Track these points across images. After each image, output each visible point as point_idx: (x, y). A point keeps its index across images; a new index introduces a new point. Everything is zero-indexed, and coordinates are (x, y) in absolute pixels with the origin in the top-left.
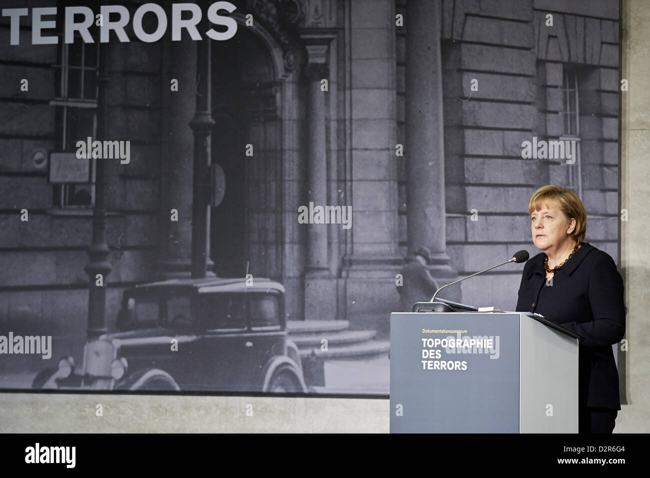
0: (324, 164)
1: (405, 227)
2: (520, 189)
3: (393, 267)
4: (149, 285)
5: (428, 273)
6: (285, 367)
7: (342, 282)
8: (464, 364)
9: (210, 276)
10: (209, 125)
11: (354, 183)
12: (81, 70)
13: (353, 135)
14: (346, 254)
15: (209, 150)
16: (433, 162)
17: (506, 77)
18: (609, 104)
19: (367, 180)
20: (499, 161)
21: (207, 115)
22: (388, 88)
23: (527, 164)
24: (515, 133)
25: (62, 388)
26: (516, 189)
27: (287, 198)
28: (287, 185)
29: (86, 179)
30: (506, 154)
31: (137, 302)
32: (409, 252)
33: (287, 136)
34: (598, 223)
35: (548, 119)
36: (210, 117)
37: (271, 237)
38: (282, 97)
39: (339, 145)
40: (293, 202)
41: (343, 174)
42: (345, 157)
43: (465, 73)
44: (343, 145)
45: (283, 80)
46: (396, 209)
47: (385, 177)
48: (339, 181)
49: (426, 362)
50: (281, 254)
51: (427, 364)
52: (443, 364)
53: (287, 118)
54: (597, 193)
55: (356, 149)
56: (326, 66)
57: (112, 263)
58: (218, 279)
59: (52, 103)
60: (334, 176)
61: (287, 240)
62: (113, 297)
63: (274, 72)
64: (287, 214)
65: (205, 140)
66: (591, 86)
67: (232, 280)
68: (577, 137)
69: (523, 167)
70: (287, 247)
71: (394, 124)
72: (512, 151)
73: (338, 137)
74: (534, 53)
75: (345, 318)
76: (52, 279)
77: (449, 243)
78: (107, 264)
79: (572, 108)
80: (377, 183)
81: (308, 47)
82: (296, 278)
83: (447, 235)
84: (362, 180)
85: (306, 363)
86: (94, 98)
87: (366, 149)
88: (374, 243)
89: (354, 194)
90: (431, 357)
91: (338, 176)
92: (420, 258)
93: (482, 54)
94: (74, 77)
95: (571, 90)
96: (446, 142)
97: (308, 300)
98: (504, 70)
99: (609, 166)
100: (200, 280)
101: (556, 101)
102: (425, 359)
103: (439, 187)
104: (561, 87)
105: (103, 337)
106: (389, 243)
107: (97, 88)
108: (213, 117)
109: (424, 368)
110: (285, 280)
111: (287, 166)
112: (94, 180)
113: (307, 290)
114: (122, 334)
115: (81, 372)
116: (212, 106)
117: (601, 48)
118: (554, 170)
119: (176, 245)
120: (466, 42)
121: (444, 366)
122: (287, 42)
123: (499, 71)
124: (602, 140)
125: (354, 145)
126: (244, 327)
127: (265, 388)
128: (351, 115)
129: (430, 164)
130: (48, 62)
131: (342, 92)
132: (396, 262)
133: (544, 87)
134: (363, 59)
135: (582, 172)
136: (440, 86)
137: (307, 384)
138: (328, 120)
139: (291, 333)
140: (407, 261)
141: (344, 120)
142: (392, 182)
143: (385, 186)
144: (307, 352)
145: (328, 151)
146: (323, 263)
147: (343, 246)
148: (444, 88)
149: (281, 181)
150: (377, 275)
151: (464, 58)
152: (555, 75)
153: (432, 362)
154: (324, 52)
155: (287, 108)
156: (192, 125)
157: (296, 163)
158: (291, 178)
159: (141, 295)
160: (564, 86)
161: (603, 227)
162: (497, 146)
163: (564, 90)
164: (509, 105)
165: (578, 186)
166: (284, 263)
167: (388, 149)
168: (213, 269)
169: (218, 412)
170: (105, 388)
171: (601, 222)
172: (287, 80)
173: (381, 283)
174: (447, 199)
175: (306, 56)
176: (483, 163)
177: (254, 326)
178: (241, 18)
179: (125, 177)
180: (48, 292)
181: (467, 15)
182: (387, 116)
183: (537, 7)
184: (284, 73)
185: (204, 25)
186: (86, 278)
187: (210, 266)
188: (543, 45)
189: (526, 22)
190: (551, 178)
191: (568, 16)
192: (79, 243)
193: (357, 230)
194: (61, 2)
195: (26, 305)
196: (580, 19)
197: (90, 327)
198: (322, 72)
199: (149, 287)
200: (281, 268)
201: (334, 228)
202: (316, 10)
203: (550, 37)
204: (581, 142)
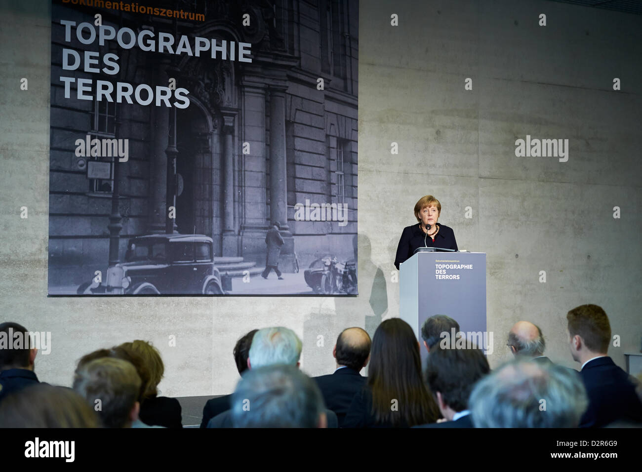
0: (232, 177)
1: (269, 211)
2: (319, 195)
3: (264, 231)
4: (143, 237)
5: (279, 234)
6: (213, 281)
7: (240, 238)
8: (458, 276)
9: (175, 233)
10: (173, 153)
11: (246, 188)
12: (106, 116)
13: (246, 164)
14: (242, 224)
15: (175, 166)
16: (282, 180)
17: (313, 141)
18: (355, 158)
19: (252, 187)
20: (310, 181)
21: (174, 147)
22: (262, 142)
23: (322, 184)
24: (317, 168)
25: (95, 294)
26: (317, 195)
27: (214, 194)
28: (214, 187)
29: (108, 177)
30: (313, 178)
31: (136, 246)
32: (271, 223)
33: (214, 161)
35: (330, 163)
36: (175, 148)
37: (206, 213)
38: (212, 142)
39: (239, 168)
40: (217, 196)
41: (241, 183)
42: (242, 174)
43: (295, 137)
44: (241, 168)
46: (265, 202)
47: (260, 186)
48: (239, 186)
49: (438, 275)
50: (211, 222)
51: (438, 277)
52: (447, 276)
53: (214, 152)
54: (351, 199)
55: (247, 171)
56: (233, 128)
57: (123, 224)
58: (180, 234)
59: (89, 133)
60: (237, 184)
61: (214, 216)
62: (123, 243)
63: (208, 128)
64: (214, 202)
65: (173, 160)
66: (348, 149)
67: (186, 235)
68: (343, 172)
70: (214, 219)
71: (265, 160)
72: (316, 177)
73: (239, 164)
74: (324, 131)
75: (241, 256)
76: (89, 232)
77: (289, 220)
78: (120, 225)
79: (341, 159)
80: (256, 188)
81: (224, 117)
82: (218, 235)
83: (288, 216)
84: (249, 187)
85: (223, 279)
86: (113, 132)
87: (251, 171)
88: (256, 218)
89: (245, 193)
90: (440, 273)
91: (238, 184)
92: (275, 227)
93: (303, 129)
94: (102, 120)
95: (340, 150)
96: (287, 170)
97: (224, 247)
98: (312, 138)
99: (353, 186)
100: (170, 235)
101: (334, 155)
103: (284, 192)
105: (117, 265)
106: (262, 219)
107: (115, 127)
108: (177, 149)
109: (436, 279)
110: (213, 236)
111: (214, 177)
112: (113, 178)
113: (224, 241)
114: (128, 264)
115: (105, 285)
116: (177, 143)
117: (352, 132)
118: (333, 187)
119: (157, 215)
120: (296, 123)
122: (214, 113)
123: (310, 138)
124: (352, 175)
125: (246, 169)
126: (192, 260)
127: (203, 292)
129: (280, 180)
130: (87, 109)
131: (240, 141)
132: (265, 228)
133: (329, 148)
134: (250, 126)
135: (344, 189)
136: (285, 143)
137: (224, 290)
138: (234, 155)
139: (216, 263)
140: (270, 228)
141: (242, 156)
142: (263, 188)
143: (260, 190)
144: (223, 273)
145: (234, 171)
146: (231, 228)
147: (241, 220)
149: (211, 185)
150: (257, 234)
151: (295, 130)
152: (333, 143)
153: (441, 275)
154: (232, 120)
155: (214, 147)
156: (166, 152)
157: (219, 176)
158: (216, 183)
159: (138, 242)
160: (337, 148)
161: (353, 215)
162: (309, 174)
163: (337, 150)
164: (315, 155)
165: (343, 195)
166: (213, 227)
167: (262, 172)
168: (177, 229)
169: (174, 305)
170: (119, 293)
171: (352, 212)
172: (214, 132)
173: (258, 239)
174: (288, 198)
175: (223, 121)
176: (303, 182)
177: (198, 260)
178: (192, 97)
179: (130, 177)
180: (86, 240)
181: (297, 109)
182: (261, 155)
183: (326, 109)
184: (213, 129)
185: (173, 100)
186: (108, 232)
187: (175, 227)
188: (328, 128)
189: (321, 116)
190: (332, 190)
191: (339, 116)
192: (104, 212)
193: (247, 211)
194: (95, 77)
195: (73, 247)
196: (343, 117)
197: (110, 259)
198: (231, 131)
199: (143, 238)
200: (211, 230)
201: (237, 210)
202: (229, 99)
203: (332, 124)
204: (344, 175)
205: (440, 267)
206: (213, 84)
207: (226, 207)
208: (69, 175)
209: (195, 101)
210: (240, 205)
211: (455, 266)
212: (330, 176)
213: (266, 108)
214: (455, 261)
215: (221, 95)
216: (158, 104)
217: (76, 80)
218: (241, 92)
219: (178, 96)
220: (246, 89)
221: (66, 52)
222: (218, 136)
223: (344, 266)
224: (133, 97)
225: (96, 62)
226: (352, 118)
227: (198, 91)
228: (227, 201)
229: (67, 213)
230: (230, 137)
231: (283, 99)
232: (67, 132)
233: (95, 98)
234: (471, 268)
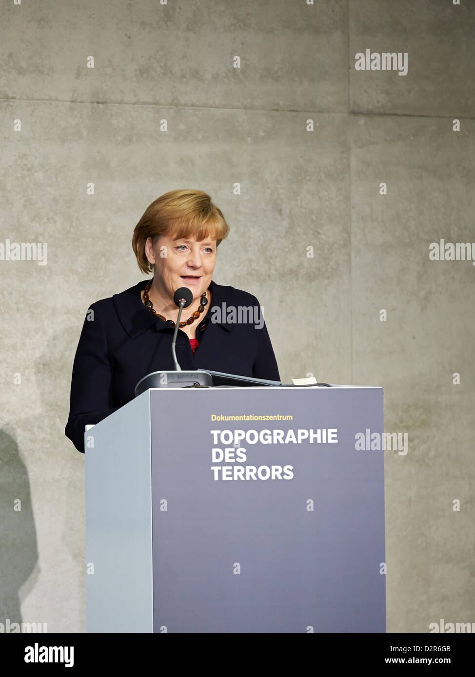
8: (288, 469)
49: (220, 468)
51: (220, 472)
52: (251, 470)
90: (227, 460)
102: (216, 464)
109: (216, 478)
121: (252, 474)
153: (230, 468)
205: (227, 437)
211: (277, 436)
214: (278, 417)
234: (333, 438)
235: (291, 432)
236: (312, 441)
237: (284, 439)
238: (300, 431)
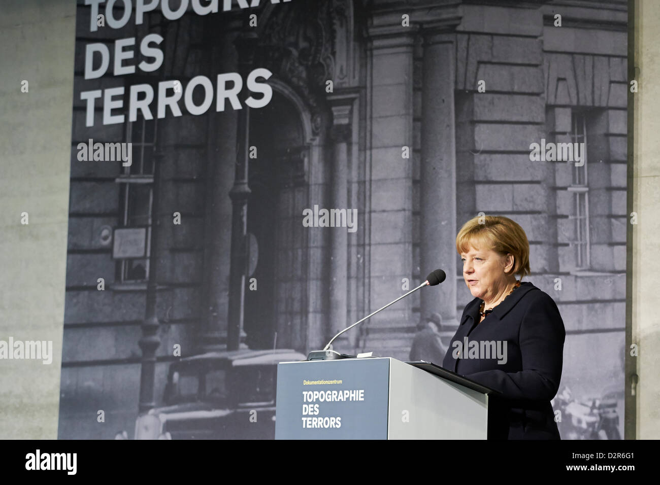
0: (345, 229)
1: (418, 292)
3: (406, 335)
4: (191, 358)
5: (440, 341)
8: (338, 420)
9: (244, 349)
10: (246, 194)
11: (373, 248)
12: (141, 147)
13: (372, 197)
15: (245, 219)
16: (446, 222)
17: (516, 126)
18: (619, 148)
19: (384, 244)
21: (244, 184)
22: (405, 146)
23: (535, 219)
24: (524, 186)
27: (311, 265)
28: (312, 252)
29: (141, 254)
30: (515, 210)
31: (181, 376)
32: (422, 319)
33: (312, 201)
34: (605, 281)
35: (556, 168)
36: (246, 186)
37: (297, 306)
38: (310, 162)
39: (359, 208)
40: (317, 270)
41: (362, 239)
42: (364, 220)
43: (477, 124)
44: (362, 207)
45: (311, 144)
46: (411, 273)
47: (400, 239)
48: (358, 245)
49: (306, 419)
50: (304, 325)
51: (306, 421)
52: (320, 421)
53: (313, 182)
54: (605, 248)
55: (375, 211)
56: (348, 127)
57: (161, 337)
58: (249, 351)
59: (118, 180)
60: (354, 241)
61: (311, 309)
62: (161, 370)
63: (303, 137)
64: (311, 282)
65: (242, 210)
66: (600, 131)
67: (262, 352)
68: (586, 187)
69: (531, 222)
70: (311, 316)
71: (410, 183)
72: (521, 205)
73: (359, 199)
74: (543, 98)
76: (112, 354)
77: (459, 308)
78: (156, 338)
80: (393, 246)
81: (333, 109)
83: (458, 299)
84: (379, 244)
86: (150, 173)
87: (384, 211)
89: (372, 258)
90: (310, 413)
91: (358, 240)
92: (432, 325)
93: (493, 103)
95: (579, 136)
96: (458, 199)
98: (514, 119)
99: (617, 217)
100: (235, 352)
102: (305, 416)
104: (570, 133)
105: (152, 411)
106: (403, 310)
107: (154, 163)
108: (250, 186)
109: (304, 427)
110: (307, 350)
111: (312, 232)
112: (148, 254)
114: (167, 409)
116: (249, 174)
117: (610, 87)
118: (562, 224)
119: (215, 317)
120: (478, 91)
121: (321, 423)
122: (315, 105)
123: (510, 120)
124: (610, 189)
125: (373, 207)
126: (271, 401)
128: (371, 175)
129: (443, 223)
131: (363, 152)
132: (409, 330)
133: (553, 134)
134: (383, 117)
135: (589, 226)
136: (454, 140)
138: (349, 182)
140: (420, 328)
141: (365, 182)
142: (407, 245)
143: (400, 249)
147: (361, 314)
148: (457, 143)
149: (306, 248)
150: (392, 343)
151: (476, 109)
152: (564, 120)
153: (310, 419)
154: (347, 112)
155: (313, 172)
156: (232, 195)
158: (315, 244)
159: (184, 369)
160: (573, 132)
161: (610, 285)
162: (507, 201)
163: (573, 136)
164: (519, 156)
165: (586, 240)
166: (307, 333)
167: (404, 210)
168: (246, 341)
171: (608, 279)
172: (314, 143)
173: (395, 353)
175: (331, 117)
178: (276, 83)
179: (174, 250)
180: (109, 367)
181: (480, 63)
182: (403, 175)
183: (547, 47)
184: (311, 137)
185: (244, 94)
186: (139, 352)
187: (243, 338)
188: (552, 88)
189: (536, 66)
190: (560, 233)
191: (575, 56)
192: (134, 317)
193: (374, 296)
194: (128, 81)
195: (91, 379)
196: (588, 58)
197: (141, 400)
198: (345, 133)
199: (192, 361)
200: (305, 338)
201: (353, 295)
202: (341, 70)
203: (559, 79)
204: (589, 192)
205: (310, 396)
206: (313, 48)
207: (333, 289)
208: (88, 256)
209: (281, 88)
210: (361, 284)
211: (334, 396)
212: (555, 200)
213: (415, 73)
214: (335, 382)
215: (328, 66)
216: (220, 107)
217: (103, 94)
218: (366, 51)
219: (253, 86)
220: (376, 43)
221: (91, 48)
222: (321, 148)
223: (588, 410)
224: (181, 103)
225: (130, 55)
226: (609, 56)
227: (287, 69)
228: (335, 279)
229: (84, 322)
230: (343, 147)
231: (450, 45)
232: (88, 185)
233: (127, 118)
234: (362, 397)
235: (341, 392)
236: (351, 400)
237: (337, 397)
238: (345, 392)
